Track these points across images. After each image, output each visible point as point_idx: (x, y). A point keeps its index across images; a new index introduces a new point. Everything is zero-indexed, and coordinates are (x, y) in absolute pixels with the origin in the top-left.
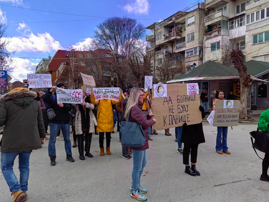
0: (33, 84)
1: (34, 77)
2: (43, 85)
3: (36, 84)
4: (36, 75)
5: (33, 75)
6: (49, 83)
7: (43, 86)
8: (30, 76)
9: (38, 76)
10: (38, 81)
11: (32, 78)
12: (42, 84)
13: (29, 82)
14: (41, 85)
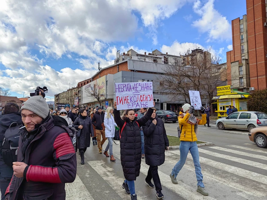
0: (123, 101)
1: (125, 90)
2: (140, 104)
3: (129, 101)
4: (129, 85)
5: (124, 86)
6: (149, 99)
7: (140, 106)
8: (120, 87)
9: (132, 87)
10: (131, 96)
11: (122, 90)
12: (138, 102)
13: (118, 98)
14: (136, 103)
